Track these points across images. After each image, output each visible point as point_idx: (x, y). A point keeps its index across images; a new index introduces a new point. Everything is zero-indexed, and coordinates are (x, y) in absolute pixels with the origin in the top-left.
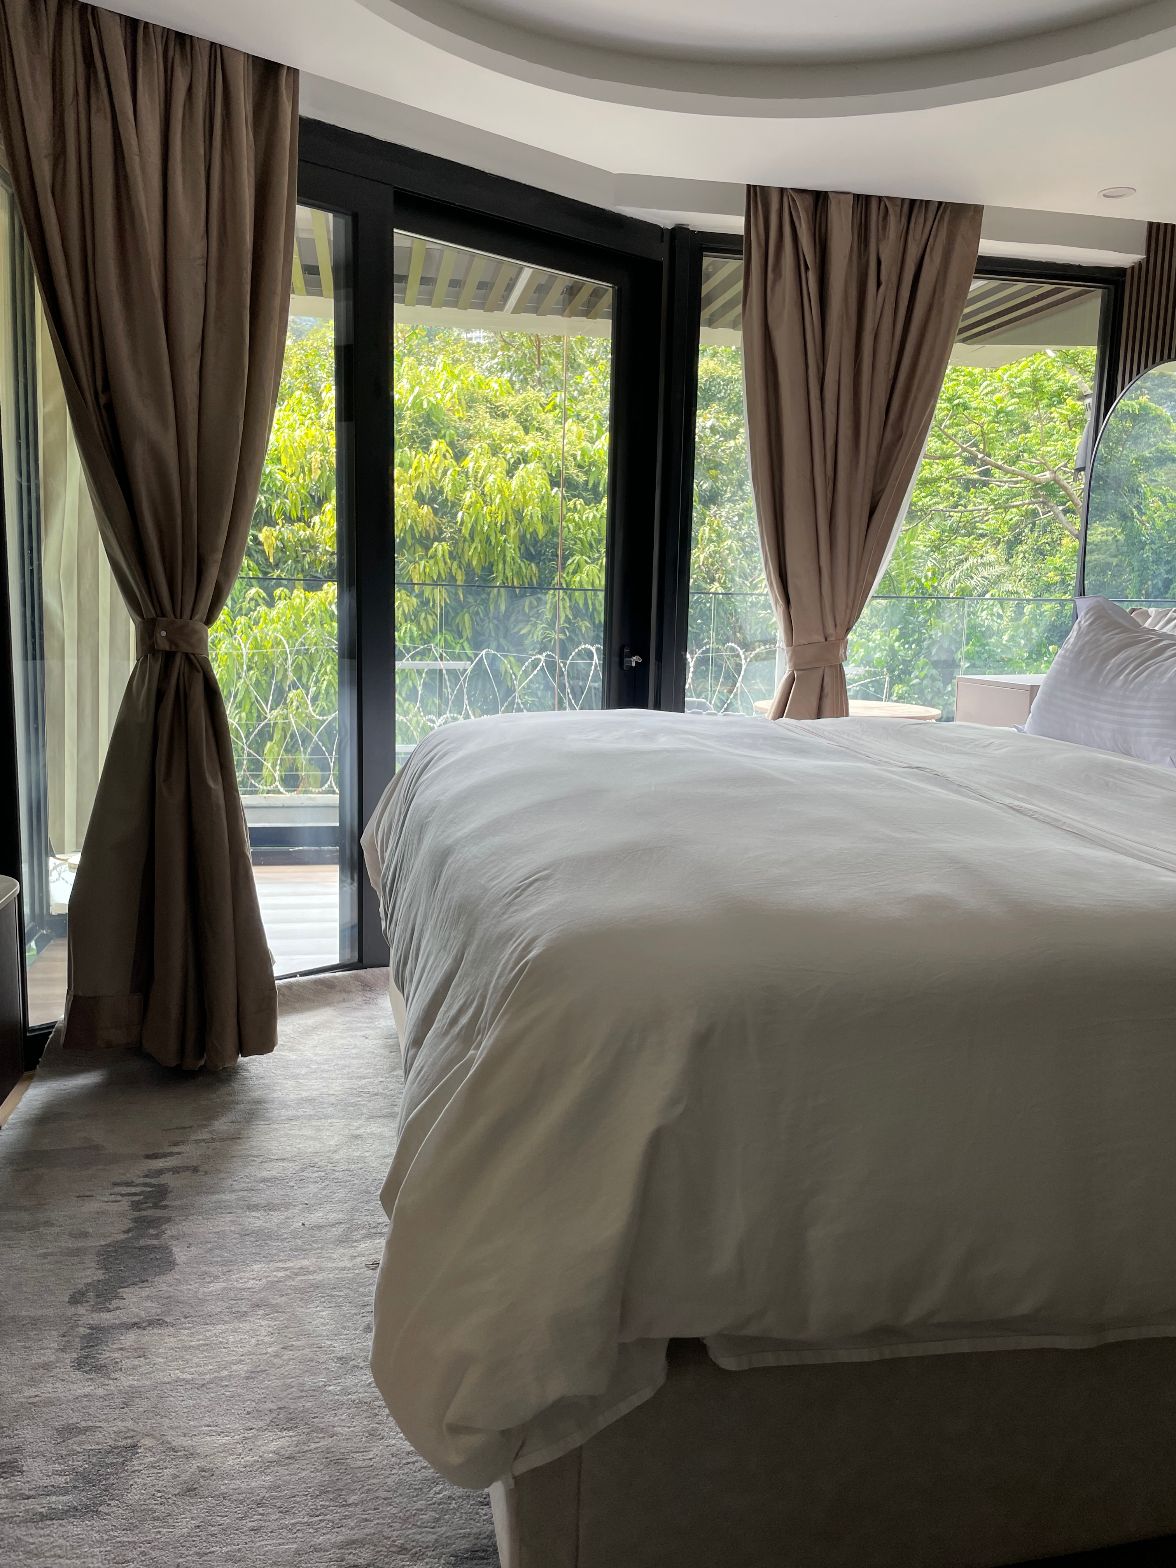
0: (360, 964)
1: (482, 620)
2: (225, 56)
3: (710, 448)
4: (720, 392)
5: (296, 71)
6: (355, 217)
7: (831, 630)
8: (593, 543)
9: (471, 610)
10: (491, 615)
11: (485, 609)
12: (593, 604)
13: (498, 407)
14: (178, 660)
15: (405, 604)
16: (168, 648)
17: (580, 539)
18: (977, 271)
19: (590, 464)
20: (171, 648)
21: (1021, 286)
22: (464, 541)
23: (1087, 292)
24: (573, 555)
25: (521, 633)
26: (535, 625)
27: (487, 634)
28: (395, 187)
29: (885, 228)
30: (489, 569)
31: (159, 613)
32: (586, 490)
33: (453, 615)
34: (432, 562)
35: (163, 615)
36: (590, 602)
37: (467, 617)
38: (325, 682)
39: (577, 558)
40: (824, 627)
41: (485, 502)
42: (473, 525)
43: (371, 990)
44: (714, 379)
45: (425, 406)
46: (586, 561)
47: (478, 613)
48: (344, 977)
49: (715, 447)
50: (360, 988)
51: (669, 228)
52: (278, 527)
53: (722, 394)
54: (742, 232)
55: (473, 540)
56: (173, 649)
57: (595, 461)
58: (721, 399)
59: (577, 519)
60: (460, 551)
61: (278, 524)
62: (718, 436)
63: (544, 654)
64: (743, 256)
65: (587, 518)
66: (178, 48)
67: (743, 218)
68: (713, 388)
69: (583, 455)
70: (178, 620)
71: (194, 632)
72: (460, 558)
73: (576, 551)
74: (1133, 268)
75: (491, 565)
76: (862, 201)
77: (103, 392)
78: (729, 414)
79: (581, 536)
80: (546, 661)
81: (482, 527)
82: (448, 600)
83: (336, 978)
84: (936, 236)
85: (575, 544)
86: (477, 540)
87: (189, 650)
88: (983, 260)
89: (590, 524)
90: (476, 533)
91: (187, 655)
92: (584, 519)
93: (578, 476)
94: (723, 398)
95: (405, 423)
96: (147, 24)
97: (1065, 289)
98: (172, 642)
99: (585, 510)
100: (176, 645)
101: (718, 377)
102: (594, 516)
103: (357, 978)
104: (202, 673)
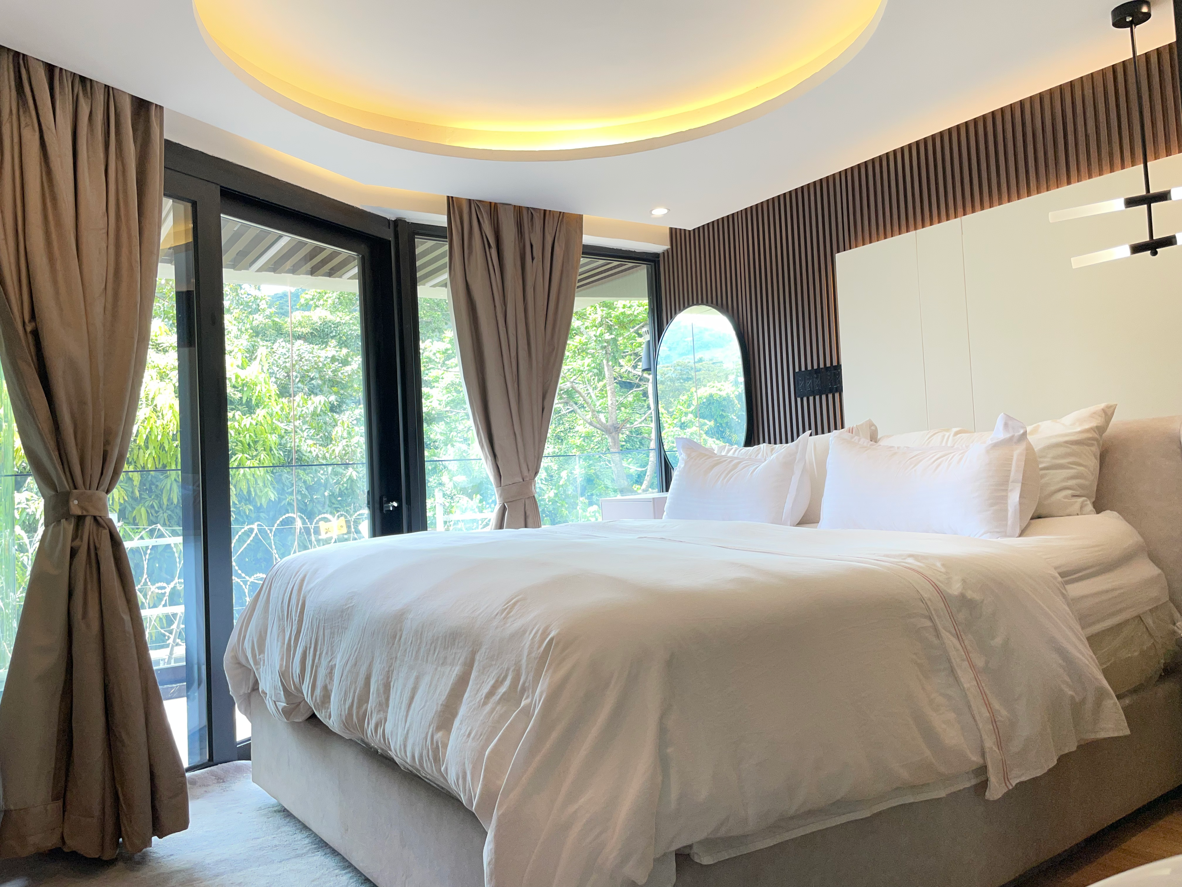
0: (211, 762)
1: (157, 512)
2: (115, 95)
3: (331, 371)
4: (332, 332)
5: (161, 108)
6: (194, 204)
7: (526, 473)
8: (251, 444)
9: (146, 504)
10: (165, 507)
11: (159, 503)
12: (255, 491)
13: (159, 344)
14: (88, 521)
16: (80, 513)
17: (241, 442)
18: (583, 253)
19: (243, 385)
20: (82, 513)
21: (601, 262)
22: (139, 449)
23: (636, 267)
24: (235, 454)
28: (221, 187)
29: (532, 225)
31: (71, 485)
32: (241, 404)
33: (130, 509)
35: (76, 488)
36: (252, 490)
37: (143, 510)
39: (239, 455)
40: (521, 472)
41: (158, 416)
42: (147, 436)
43: (224, 782)
44: (326, 323)
46: (247, 458)
47: (152, 507)
48: (202, 773)
49: (334, 371)
50: (215, 781)
51: (393, 220)
53: (334, 334)
54: (445, 225)
55: (147, 448)
56: (85, 513)
57: (247, 382)
59: (237, 426)
60: (135, 457)
62: (337, 363)
63: (256, 524)
64: (448, 240)
65: (245, 425)
66: (81, 88)
67: (446, 217)
69: (236, 378)
70: (88, 492)
71: (100, 499)
72: (135, 462)
73: (238, 450)
74: (664, 253)
76: (519, 210)
77: (30, 321)
78: (341, 348)
79: (242, 439)
80: (258, 530)
81: (156, 437)
82: (126, 498)
83: (196, 775)
84: (560, 231)
85: (236, 446)
86: (151, 447)
87: (97, 514)
88: (585, 247)
89: (248, 430)
90: (150, 442)
91: (95, 518)
92: (242, 426)
93: (235, 394)
94: (335, 336)
96: (61, 69)
97: (626, 264)
98: (82, 508)
99: (242, 419)
100: (87, 511)
102: (251, 424)
103: (212, 774)
104: (107, 531)
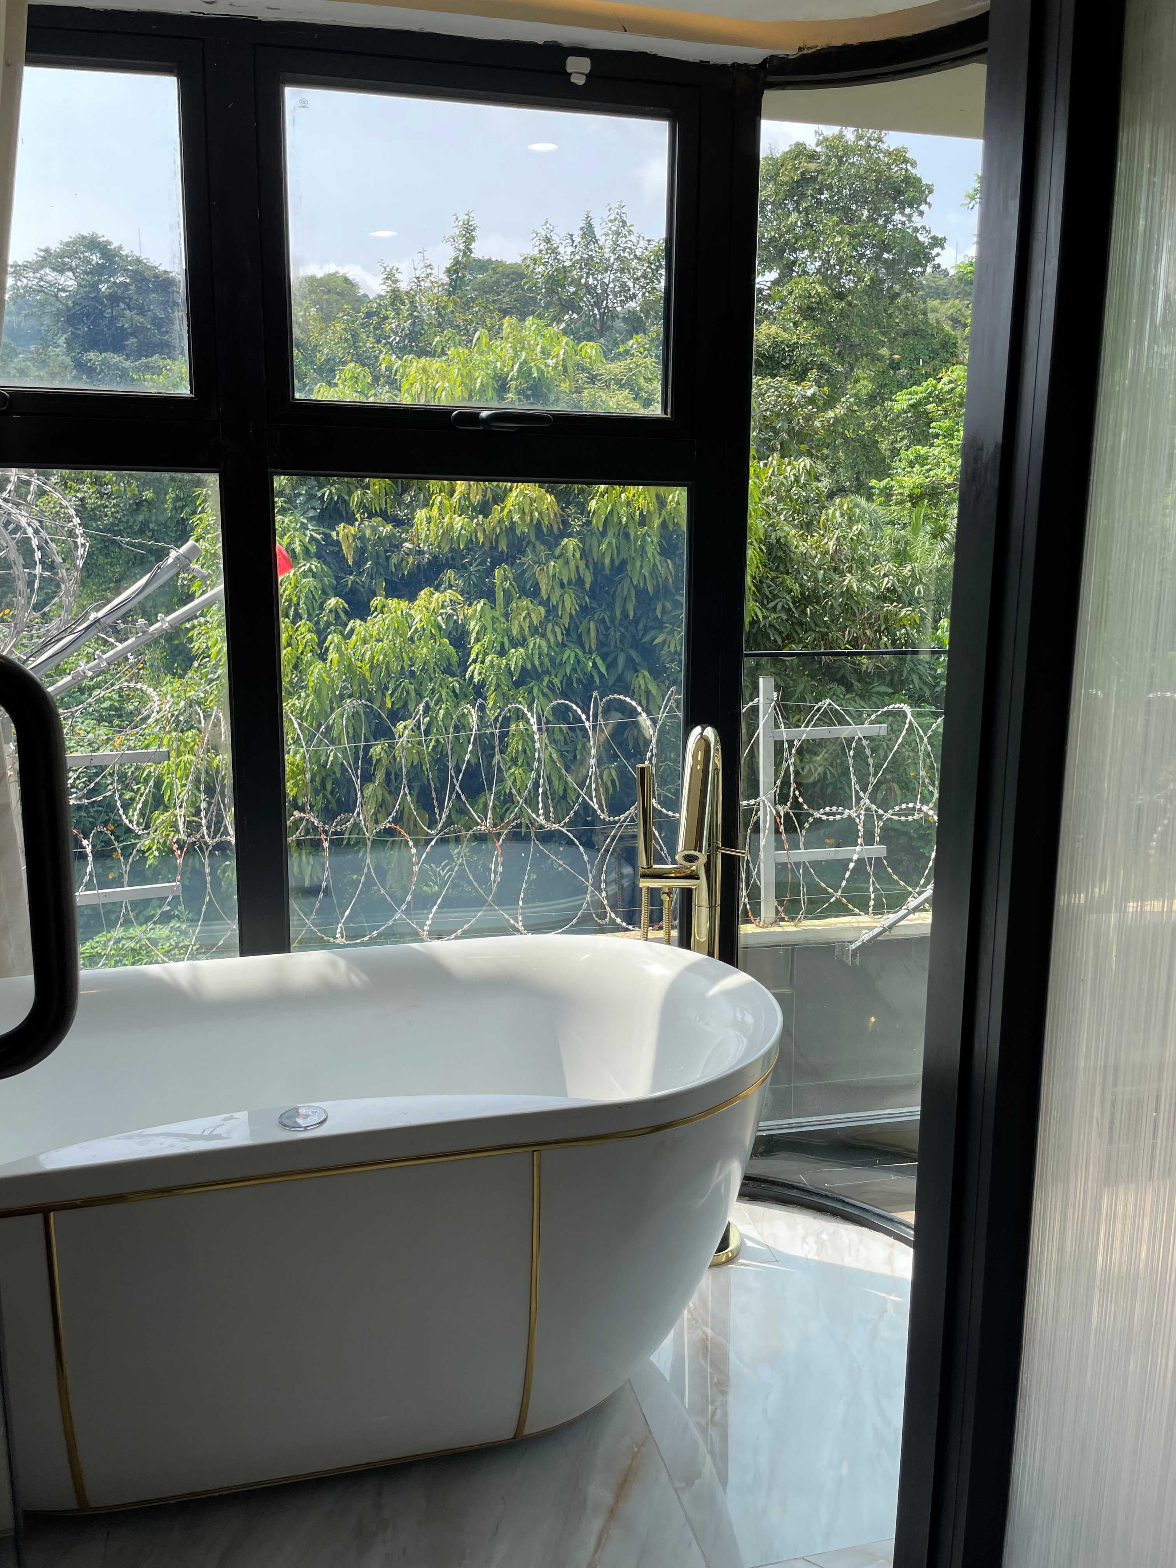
15: (533, 615)
25: (655, 643)
26: (671, 632)
27: (612, 644)
30: (620, 568)
34: (560, 562)
38: (442, 711)
45: (535, 375)
52: (357, 523)
58: (787, 367)
61: (357, 520)
68: (777, 355)
75: (624, 563)
95: (510, 395)
101: (782, 342)
